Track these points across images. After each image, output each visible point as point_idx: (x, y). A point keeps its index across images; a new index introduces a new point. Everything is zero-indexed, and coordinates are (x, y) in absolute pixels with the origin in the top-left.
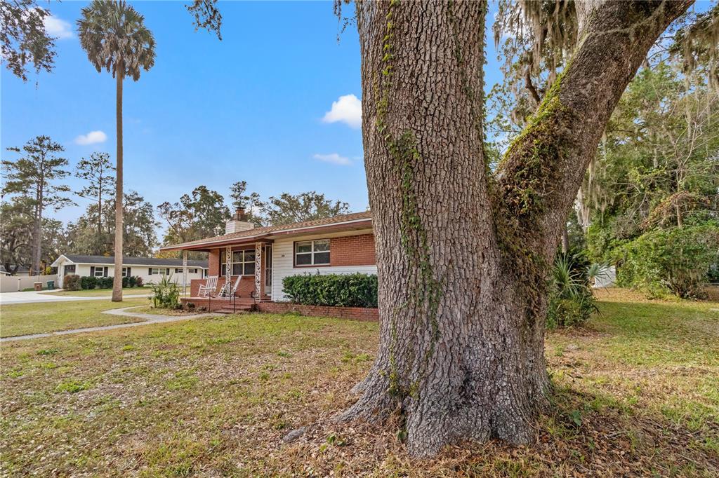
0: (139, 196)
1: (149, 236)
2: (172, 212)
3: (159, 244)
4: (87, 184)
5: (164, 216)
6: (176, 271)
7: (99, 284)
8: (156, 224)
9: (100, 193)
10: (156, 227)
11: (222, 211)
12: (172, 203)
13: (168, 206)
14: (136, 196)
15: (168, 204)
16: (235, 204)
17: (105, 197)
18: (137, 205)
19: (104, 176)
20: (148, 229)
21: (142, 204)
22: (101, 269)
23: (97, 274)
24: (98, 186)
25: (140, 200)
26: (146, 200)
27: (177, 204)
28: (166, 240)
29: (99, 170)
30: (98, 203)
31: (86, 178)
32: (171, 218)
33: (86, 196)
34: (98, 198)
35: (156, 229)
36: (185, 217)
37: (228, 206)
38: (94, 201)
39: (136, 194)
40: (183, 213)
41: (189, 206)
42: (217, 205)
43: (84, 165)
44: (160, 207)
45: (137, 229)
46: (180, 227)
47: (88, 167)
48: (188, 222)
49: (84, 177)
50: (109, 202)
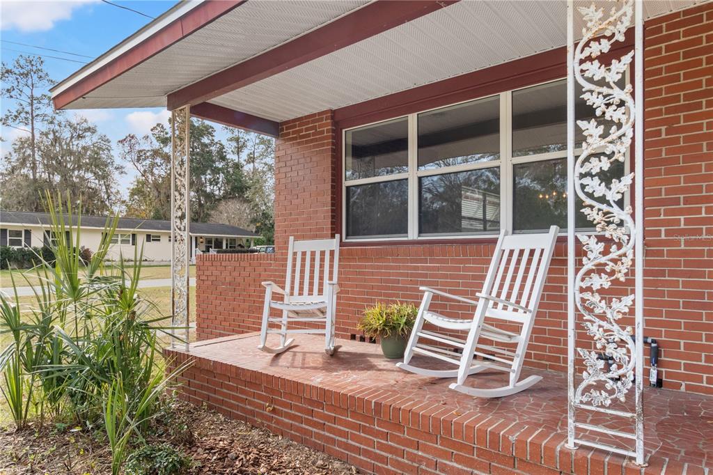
0: (90, 125)
1: (108, 187)
2: (140, 151)
3: (124, 202)
4: (14, 107)
5: (128, 157)
6: (149, 238)
7: (16, 260)
8: (117, 168)
9: (32, 121)
10: (117, 173)
11: (213, 148)
12: (139, 136)
13: (133, 141)
14: (85, 125)
15: (133, 137)
16: (231, 140)
17: (40, 126)
18: (87, 139)
19: (37, 93)
20: (105, 177)
21: (95, 138)
22: (18, 233)
23: (13, 243)
24: (28, 109)
25: (92, 130)
26: (100, 131)
27: (147, 137)
28: (132, 194)
29: (29, 83)
30: (30, 135)
31: (11, 97)
32: (138, 160)
33: (12, 124)
34: (29, 128)
35: (116, 175)
36: (158, 160)
37: (223, 142)
38: (22, 131)
39: (86, 121)
40: (156, 153)
41: (165, 141)
42: (205, 140)
43: (6, 75)
44: (121, 142)
45: (89, 175)
46: (153, 174)
47: (11, 78)
48: (163, 167)
49: (8, 95)
50: (46, 134)
